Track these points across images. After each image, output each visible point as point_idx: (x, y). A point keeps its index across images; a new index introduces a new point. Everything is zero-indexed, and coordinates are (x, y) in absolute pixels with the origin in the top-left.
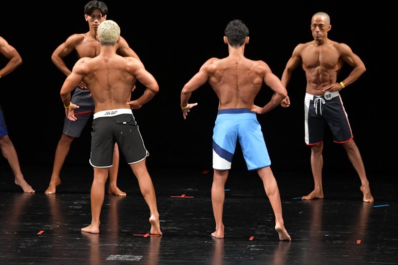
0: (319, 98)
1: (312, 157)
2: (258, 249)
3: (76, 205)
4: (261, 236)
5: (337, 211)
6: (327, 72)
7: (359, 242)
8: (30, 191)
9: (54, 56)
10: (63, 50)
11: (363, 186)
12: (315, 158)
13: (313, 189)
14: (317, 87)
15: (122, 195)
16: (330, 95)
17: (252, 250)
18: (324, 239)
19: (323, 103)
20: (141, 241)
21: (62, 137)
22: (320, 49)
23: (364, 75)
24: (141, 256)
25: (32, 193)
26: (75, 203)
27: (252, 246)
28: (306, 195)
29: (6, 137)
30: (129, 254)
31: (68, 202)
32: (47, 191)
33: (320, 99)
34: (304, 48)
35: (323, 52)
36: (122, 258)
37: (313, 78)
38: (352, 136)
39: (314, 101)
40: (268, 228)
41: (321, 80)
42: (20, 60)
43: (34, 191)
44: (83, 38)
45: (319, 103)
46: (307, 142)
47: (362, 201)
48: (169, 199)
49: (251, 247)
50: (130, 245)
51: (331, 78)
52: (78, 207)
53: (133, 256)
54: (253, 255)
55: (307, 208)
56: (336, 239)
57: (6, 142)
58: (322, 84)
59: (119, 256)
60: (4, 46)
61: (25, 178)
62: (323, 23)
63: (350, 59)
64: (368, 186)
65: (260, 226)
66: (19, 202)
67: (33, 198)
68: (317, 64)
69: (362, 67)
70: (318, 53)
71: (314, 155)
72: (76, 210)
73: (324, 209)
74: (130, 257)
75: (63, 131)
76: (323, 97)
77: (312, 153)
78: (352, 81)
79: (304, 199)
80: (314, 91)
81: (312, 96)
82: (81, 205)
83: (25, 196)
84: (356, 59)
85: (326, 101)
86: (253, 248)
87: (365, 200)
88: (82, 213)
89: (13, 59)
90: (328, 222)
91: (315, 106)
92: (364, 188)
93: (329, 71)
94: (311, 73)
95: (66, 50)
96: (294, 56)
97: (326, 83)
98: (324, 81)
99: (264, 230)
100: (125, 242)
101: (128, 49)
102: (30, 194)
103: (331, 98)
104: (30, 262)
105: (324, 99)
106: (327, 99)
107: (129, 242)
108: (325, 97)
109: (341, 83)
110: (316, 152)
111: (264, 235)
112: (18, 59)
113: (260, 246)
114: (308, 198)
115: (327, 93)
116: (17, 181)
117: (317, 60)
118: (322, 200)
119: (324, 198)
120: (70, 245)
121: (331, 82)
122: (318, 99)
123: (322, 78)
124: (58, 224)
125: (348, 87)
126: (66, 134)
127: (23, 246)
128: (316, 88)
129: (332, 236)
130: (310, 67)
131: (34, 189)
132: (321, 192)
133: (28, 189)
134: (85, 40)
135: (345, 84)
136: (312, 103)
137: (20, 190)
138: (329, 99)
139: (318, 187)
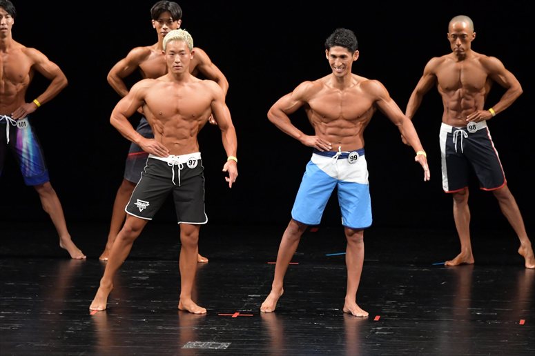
0: (460, 129)
1: (455, 209)
2: (386, 333)
3: (141, 275)
4: (390, 315)
5: (492, 281)
6: (471, 95)
7: (522, 322)
8: (80, 257)
9: (111, 76)
10: (124, 68)
11: (524, 248)
12: (458, 210)
13: (459, 251)
14: (457, 115)
15: (202, 261)
16: (474, 126)
17: (378, 334)
18: (474, 319)
19: (465, 137)
20: (228, 322)
21: (123, 184)
22: (462, 65)
23: (520, 99)
24: (229, 344)
25: (82, 259)
26: (140, 272)
27: (379, 328)
28: (451, 259)
29: (48, 185)
30: (212, 340)
31: (130, 271)
32: (102, 256)
33: (462, 131)
34: (439, 63)
35: (466, 69)
36: (203, 345)
37: (453, 104)
38: (506, 181)
39: (452, 133)
40: (399, 304)
41: (462, 106)
42: (65, 81)
43: (85, 257)
44: (149, 52)
45: (459, 137)
46: (446, 189)
47: (525, 267)
48: (265, 266)
49: (376, 330)
50: (214, 328)
51: (477, 104)
52: (144, 278)
53: (217, 343)
54: (379, 341)
55: (451, 276)
56: (492, 318)
57: (48, 192)
58: (464, 112)
59: (200, 342)
60: (43, 62)
61: (73, 239)
62: (466, 33)
63: (502, 78)
64: (530, 248)
65: (388, 302)
66: (66, 272)
67: (84, 266)
68: (458, 85)
69: (517, 87)
70: (459, 71)
71: (458, 207)
72: (142, 281)
73: (474, 278)
74: (213, 345)
75: (125, 177)
76: (465, 129)
77: (455, 203)
78: (505, 106)
79: (448, 265)
80: (454, 121)
81: (451, 127)
82: (147, 274)
83: (72, 264)
84: (510, 77)
85: (469, 134)
86: (380, 331)
87: (528, 265)
88: (148, 286)
89: (56, 80)
90: (480, 295)
91: (455, 140)
92: (526, 250)
93: (474, 94)
94: (450, 97)
95: (127, 68)
96: (427, 74)
97: (470, 110)
98: (467, 107)
99: (394, 307)
100: (207, 324)
101: (210, 66)
102: (80, 261)
103: (476, 130)
104: (81, 351)
105: (467, 131)
106: (471, 132)
107: (213, 324)
108: (468, 129)
109: (491, 110)
110: (460, 202)
111: (394, 314)
112: (63, 80)
113: (389, 328)
114: (452, 263)
115: (471, 124)
116: (63, 243)
117: (458, 80)
118: (473, 266)
119: (475, 264)
120: (133, 328)
121: (476, 108)
122: (458, 131)
123: (465, 104)
124: (118, 301)
125: (499, 115)
126: (128, 179)
127: (71, 330)
128: (456, 117)
129: (486, 314)
130: (448, 90)
131: (85, 255)
132: (470, 256)
133: (77, 254)
134: (152, 55)
135: (496, 110)
136: (450, 136)
137: (66, 256)
138: (474, 131)
139: (466, 249)
